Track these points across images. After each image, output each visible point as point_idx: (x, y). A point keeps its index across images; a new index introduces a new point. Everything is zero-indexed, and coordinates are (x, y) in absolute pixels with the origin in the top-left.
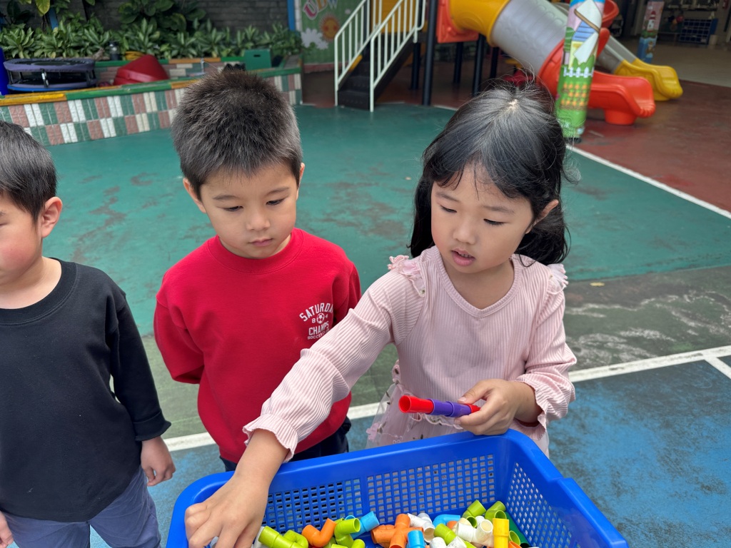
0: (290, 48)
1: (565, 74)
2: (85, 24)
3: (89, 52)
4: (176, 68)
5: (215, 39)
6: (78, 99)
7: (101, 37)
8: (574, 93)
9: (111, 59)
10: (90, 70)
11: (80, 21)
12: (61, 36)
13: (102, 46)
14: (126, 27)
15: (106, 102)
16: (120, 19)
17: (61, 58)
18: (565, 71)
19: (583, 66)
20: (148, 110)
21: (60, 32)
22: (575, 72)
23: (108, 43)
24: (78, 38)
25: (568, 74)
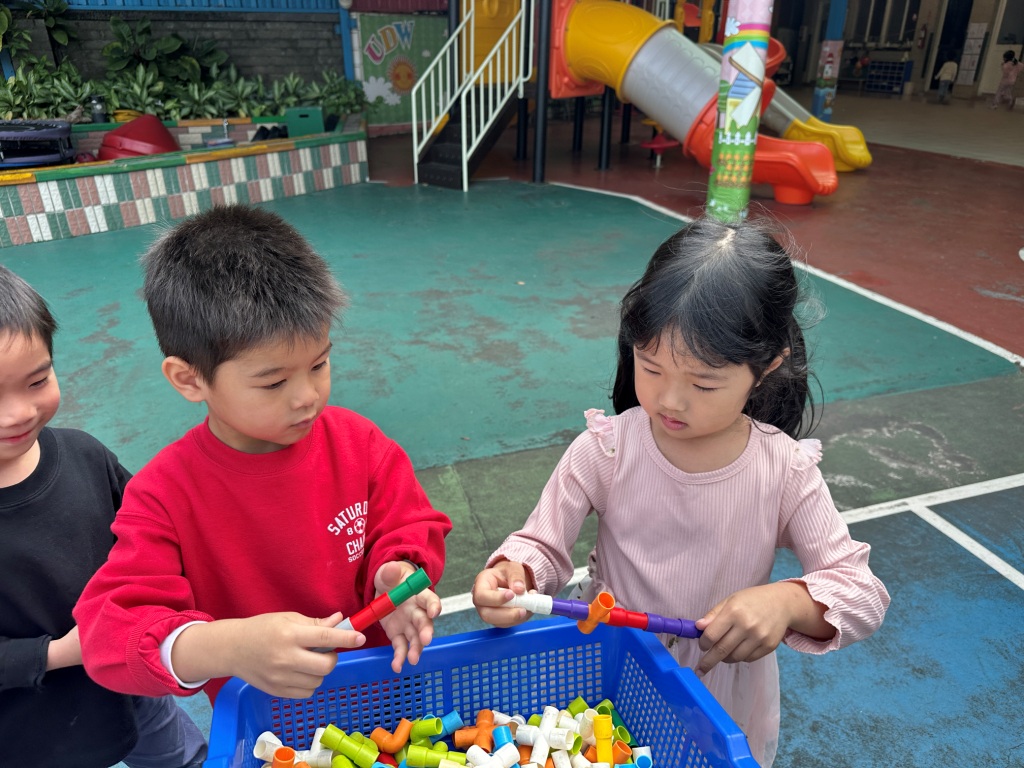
0: (349, 105)
1: (721, 140)
2: (54, 71)
3: (62, 111)
4: (187, 132)
5: (243, 92)
6: (53, 180)
7: (79, 90)
8: (733, 165)
9: (93, 121)
10: (64, 137)
11: (46, 68)
12: (19, 90)
13: (80, 103)
14: (115, 75)
15: (94, 183)
16: (104, 64)
17: (21, 120)
18: (721, 136)
19: (743, 130)
20: (154, 194)
21: (18, 83)
22: (733, 138)
23: (89, 99)
24: (46, 92)
25: (724, 141)
